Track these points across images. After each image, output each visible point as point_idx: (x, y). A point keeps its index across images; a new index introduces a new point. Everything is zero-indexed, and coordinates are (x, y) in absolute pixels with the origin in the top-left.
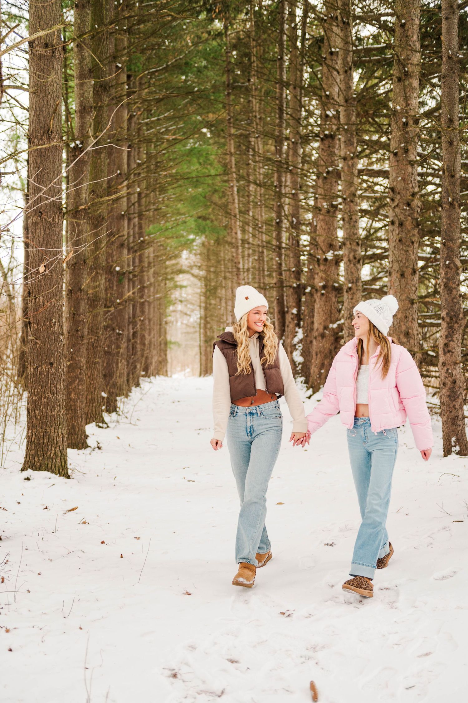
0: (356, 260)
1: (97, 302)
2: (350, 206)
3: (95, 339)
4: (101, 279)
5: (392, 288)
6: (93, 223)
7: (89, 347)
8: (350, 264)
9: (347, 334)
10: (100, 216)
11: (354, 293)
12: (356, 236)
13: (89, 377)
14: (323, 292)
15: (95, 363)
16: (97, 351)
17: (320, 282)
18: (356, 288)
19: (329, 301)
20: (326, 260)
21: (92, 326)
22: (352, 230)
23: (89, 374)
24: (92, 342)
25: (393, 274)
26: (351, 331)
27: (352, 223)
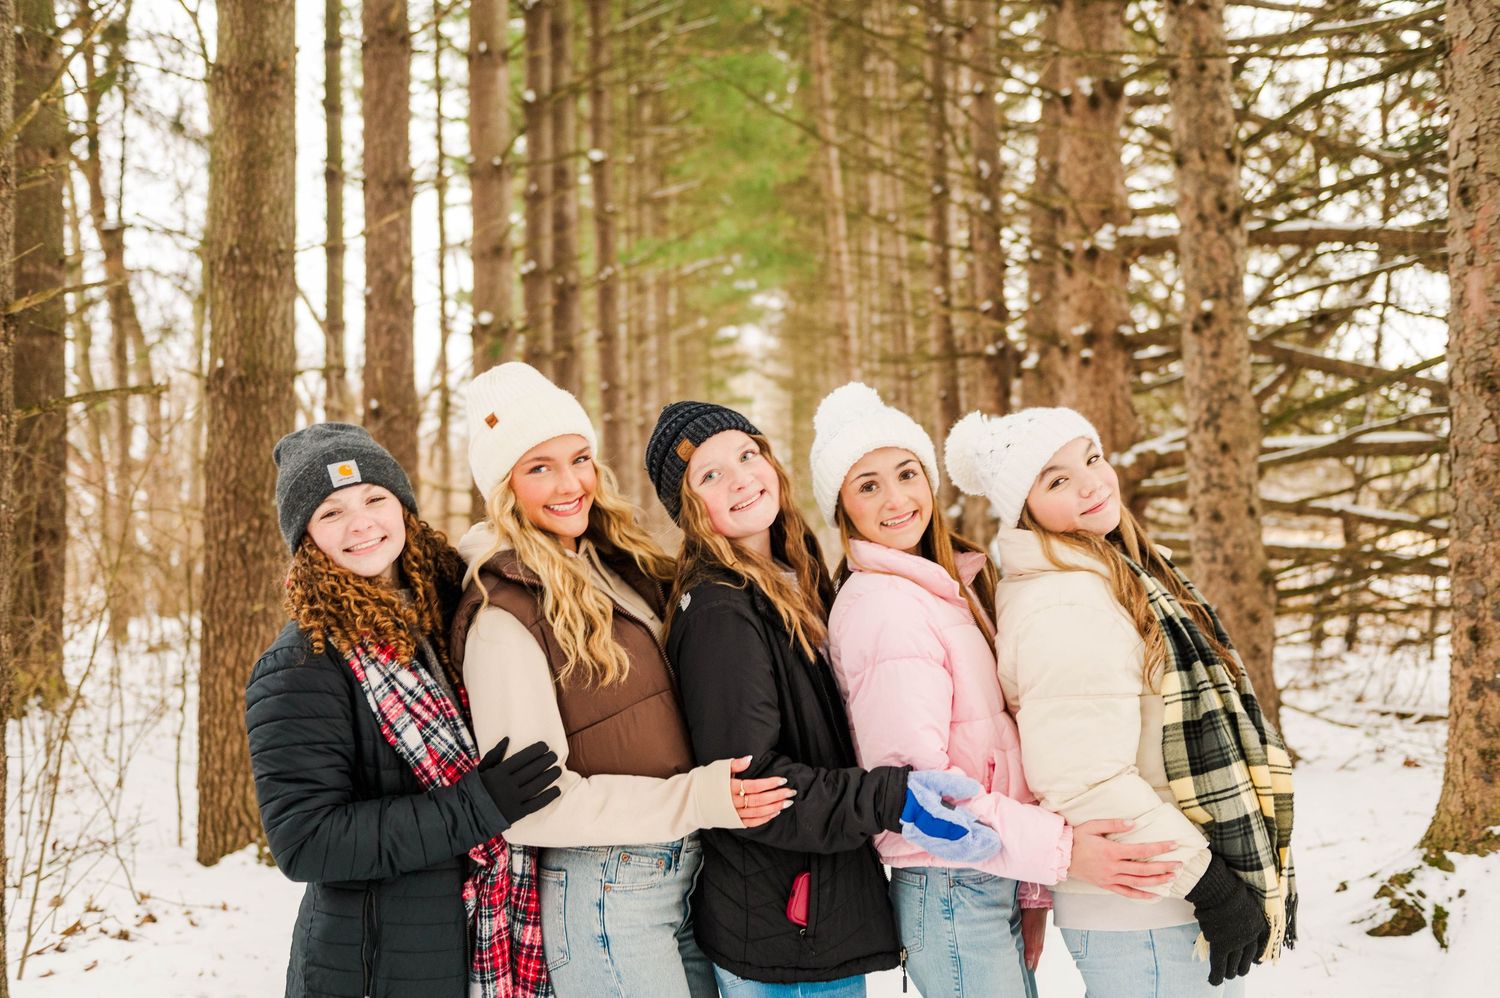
0: (1228, 215)
1: (258, 385)
2: (1196, 23)
3: (250, 528)
4: (273, 298)
5: (1480, 259)
6: (236, 91)
7: (230, 557)
8: (1206, 228)
9: (1202, 484)
10: (260, 65)
11: (1221, 335)
12: (1223, 130)
13: (231, 673)
14: (1087, 353)
15: (253, 620)
16: (261, 572)
17: (1076, 324)
18: (1229, 315)
19: (1107, 381)
20: (1093, 253)
21: (237, 480)
22: (1209, 109)
23: (230, 661)
24: (237, 539)
25: (1484, 195)
26: (1214, 471)
27: (1207, 84)
